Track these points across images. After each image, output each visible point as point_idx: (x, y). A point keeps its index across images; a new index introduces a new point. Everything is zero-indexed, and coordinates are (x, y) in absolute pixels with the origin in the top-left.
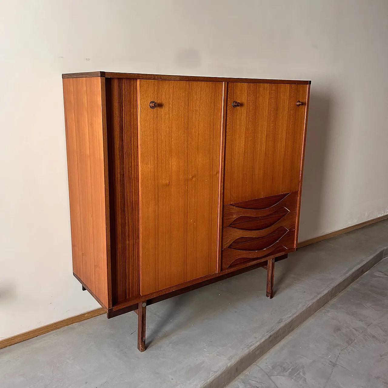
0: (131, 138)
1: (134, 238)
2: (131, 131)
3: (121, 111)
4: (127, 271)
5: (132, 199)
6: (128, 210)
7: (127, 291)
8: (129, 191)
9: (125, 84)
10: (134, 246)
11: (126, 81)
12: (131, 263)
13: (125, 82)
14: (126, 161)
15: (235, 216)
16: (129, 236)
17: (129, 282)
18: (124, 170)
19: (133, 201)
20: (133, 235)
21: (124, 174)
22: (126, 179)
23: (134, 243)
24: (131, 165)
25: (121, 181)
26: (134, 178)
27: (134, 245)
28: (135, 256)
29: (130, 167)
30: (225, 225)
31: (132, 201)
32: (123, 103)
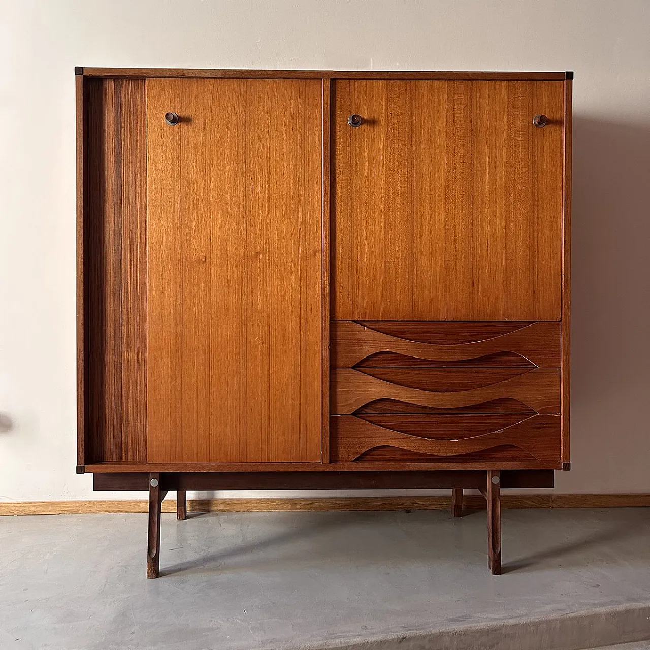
0: (136, 175)
1: (140, 350)
2: (136, 164)
3: (118, 131)
4: (124, 408)
5: (137, 279)
6: (127, 298)
7: (123, 446)
8: (131, 265)
9: (126, 89)
10: (139, 366)
11: (129, 83)
12: (131, 395)
13: (126, 85)
14: (125, 211)
15: (367, 349)
16: (128, 345)
17: (128, 431)
18: (121, 228)
19: (137, 283)
20: (137, 345)
21: (121, 234)
22: (125, 243)
23: (138, 360)
24: (134, 220)
25: (116, 246)
26: (141, 242)
27: (137, 362)
28: (139, 385)
29: (133, 224)
30: (341, 362)
31: (135, 282)
32: (123, 118)
